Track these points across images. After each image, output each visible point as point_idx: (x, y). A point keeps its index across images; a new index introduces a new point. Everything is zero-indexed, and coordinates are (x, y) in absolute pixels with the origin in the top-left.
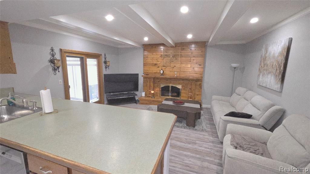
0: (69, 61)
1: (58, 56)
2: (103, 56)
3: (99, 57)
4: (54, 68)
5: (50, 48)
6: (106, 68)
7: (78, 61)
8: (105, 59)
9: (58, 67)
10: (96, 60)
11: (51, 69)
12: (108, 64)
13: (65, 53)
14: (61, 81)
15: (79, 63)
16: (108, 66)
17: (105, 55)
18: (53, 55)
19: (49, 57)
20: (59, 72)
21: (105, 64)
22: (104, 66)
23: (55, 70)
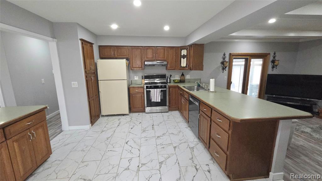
0: (236, 62)
1: (227, 59)
2: (272, 54)
3: (266, 57)
4: (223, 68)
5: (223, 54)
6: (273, 67)
7: (243, 61)
8: (274, 57)
9: (226, 67)
10: (261, 60)
11: (221, 69)
12: (276, 64)
13: (233, 56)
14: (226, 77)
15: (244, 63)
16: (277, 66)
17: (275, 54)
18: (224, 59)
19: (221, 60)
20: (226, 70)
21: (273, 64)
22: (270, 65)
23: (224, 69)
